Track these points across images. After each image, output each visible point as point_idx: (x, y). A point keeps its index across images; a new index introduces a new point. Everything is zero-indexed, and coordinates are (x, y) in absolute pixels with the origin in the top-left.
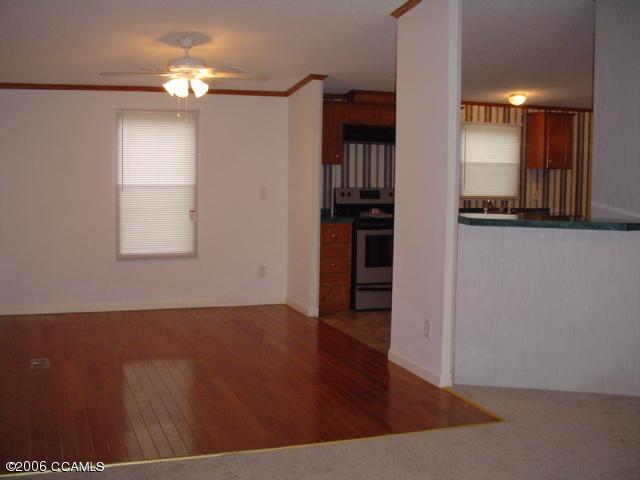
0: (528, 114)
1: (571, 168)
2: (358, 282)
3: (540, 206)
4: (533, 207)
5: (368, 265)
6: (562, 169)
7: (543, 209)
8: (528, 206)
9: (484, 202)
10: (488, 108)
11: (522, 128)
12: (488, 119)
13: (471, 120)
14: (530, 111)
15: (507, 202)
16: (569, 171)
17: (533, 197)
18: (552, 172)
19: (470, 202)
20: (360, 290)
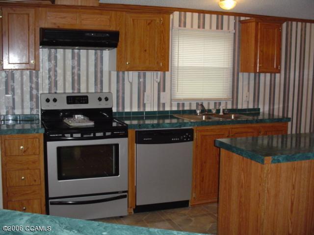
0: (240, 22)
1: (279, 72)
2: (50, 196)
3: (251, 107)
4: (245, 107)
5: (60, 177)
6: (271, 73)
7: (254, 109)
8: (240, 107)
9: (197, 104)
10: (202, 15)
11: (235, 34)
12: (202, 25)
13: (185, 26)
14: (242, 18)
15: (220, 104)
16: (278, 75)
17: (245, 98)
18: (262, 75)
19: (183, 104)
20: (52, 203)
